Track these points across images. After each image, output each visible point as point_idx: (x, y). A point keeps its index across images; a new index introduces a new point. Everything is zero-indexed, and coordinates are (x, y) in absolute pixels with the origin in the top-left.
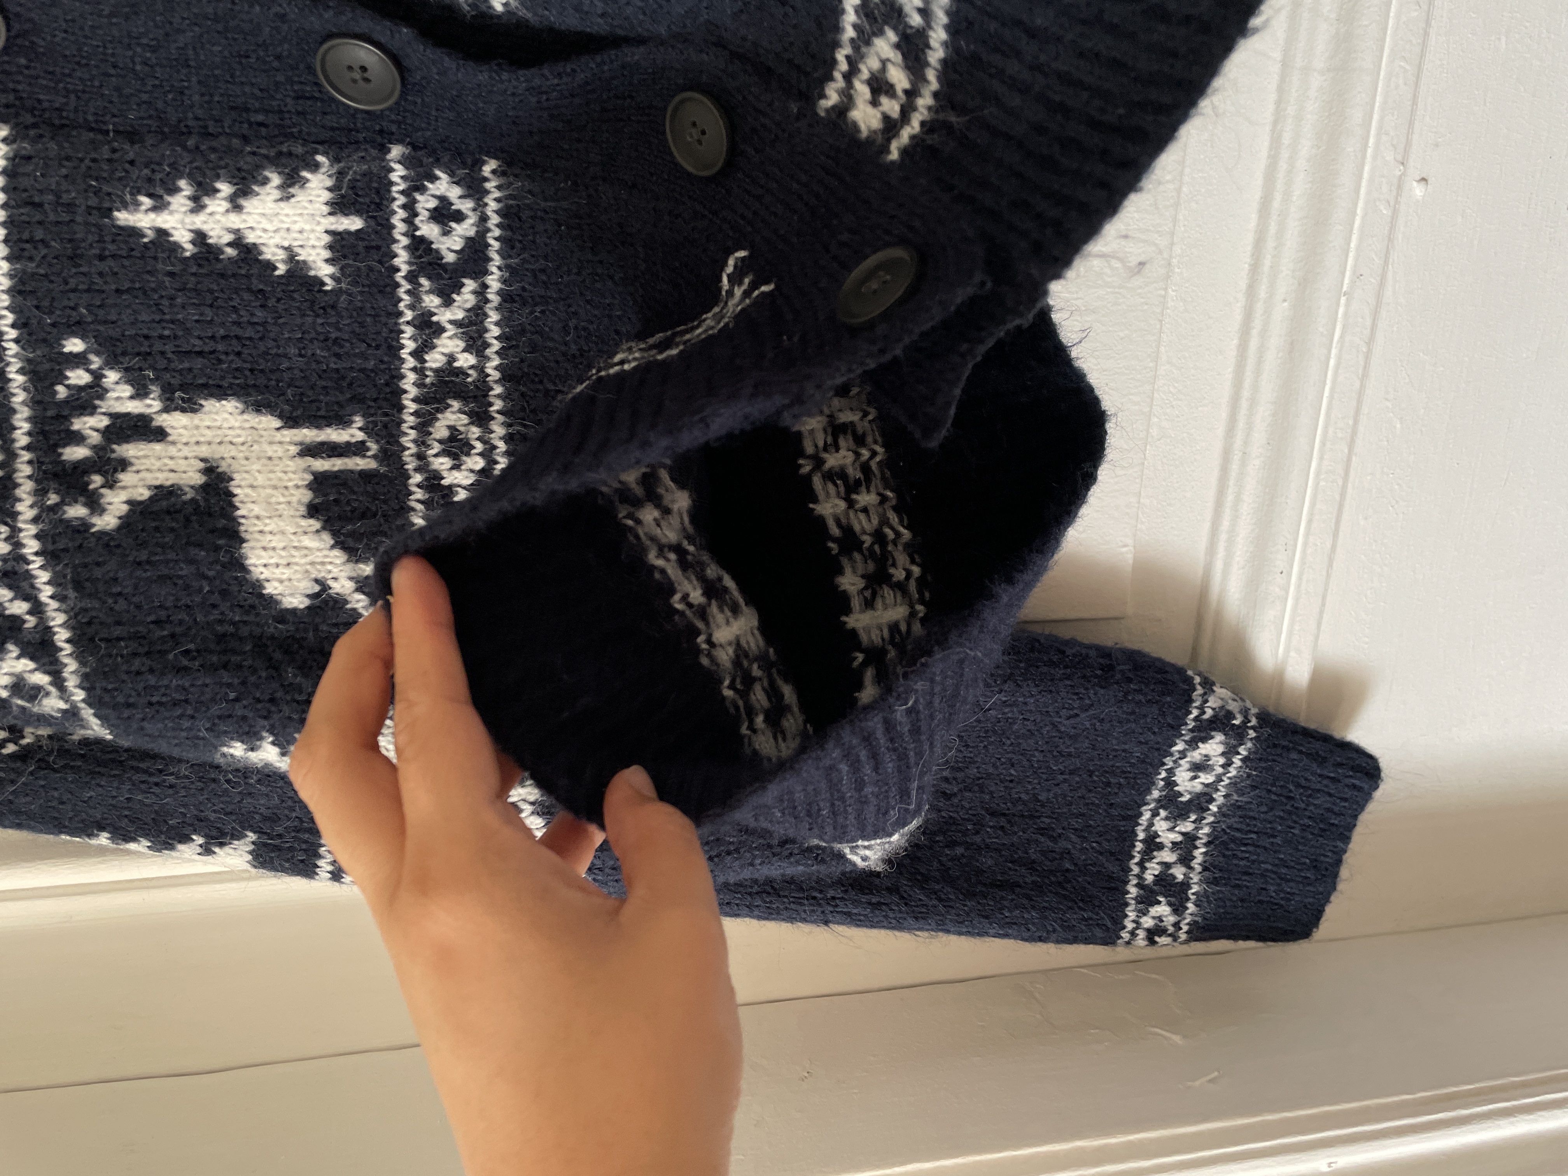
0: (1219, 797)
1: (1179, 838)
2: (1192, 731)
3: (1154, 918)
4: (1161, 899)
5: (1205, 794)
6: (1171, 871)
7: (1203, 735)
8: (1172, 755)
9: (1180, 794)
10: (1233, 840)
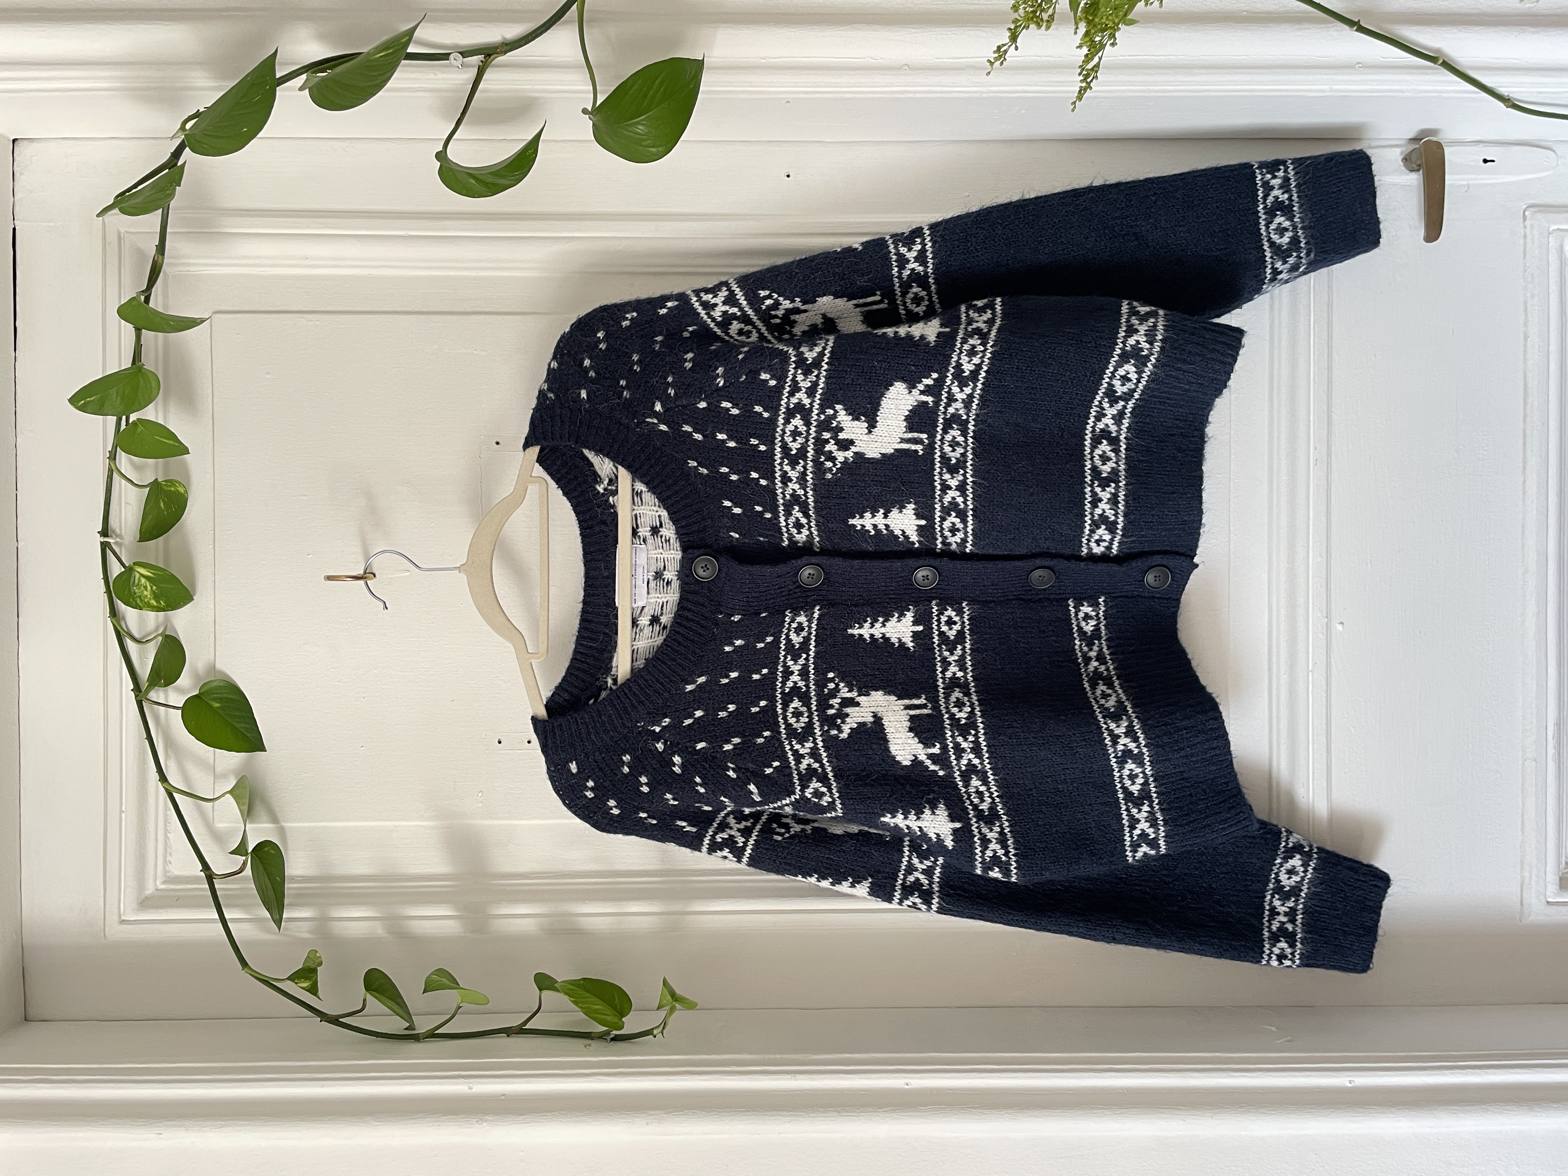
0: (1305, 888)
1: (1288, 910)
2: (1283, 852)
3: (1279, 949)
4: (1282, 939)
5: (1297, 887)
6: (1285, 926)
7: (1289, 854)
8: (1275, 865)
9: (1284, 887)
10: (1317, 911)
